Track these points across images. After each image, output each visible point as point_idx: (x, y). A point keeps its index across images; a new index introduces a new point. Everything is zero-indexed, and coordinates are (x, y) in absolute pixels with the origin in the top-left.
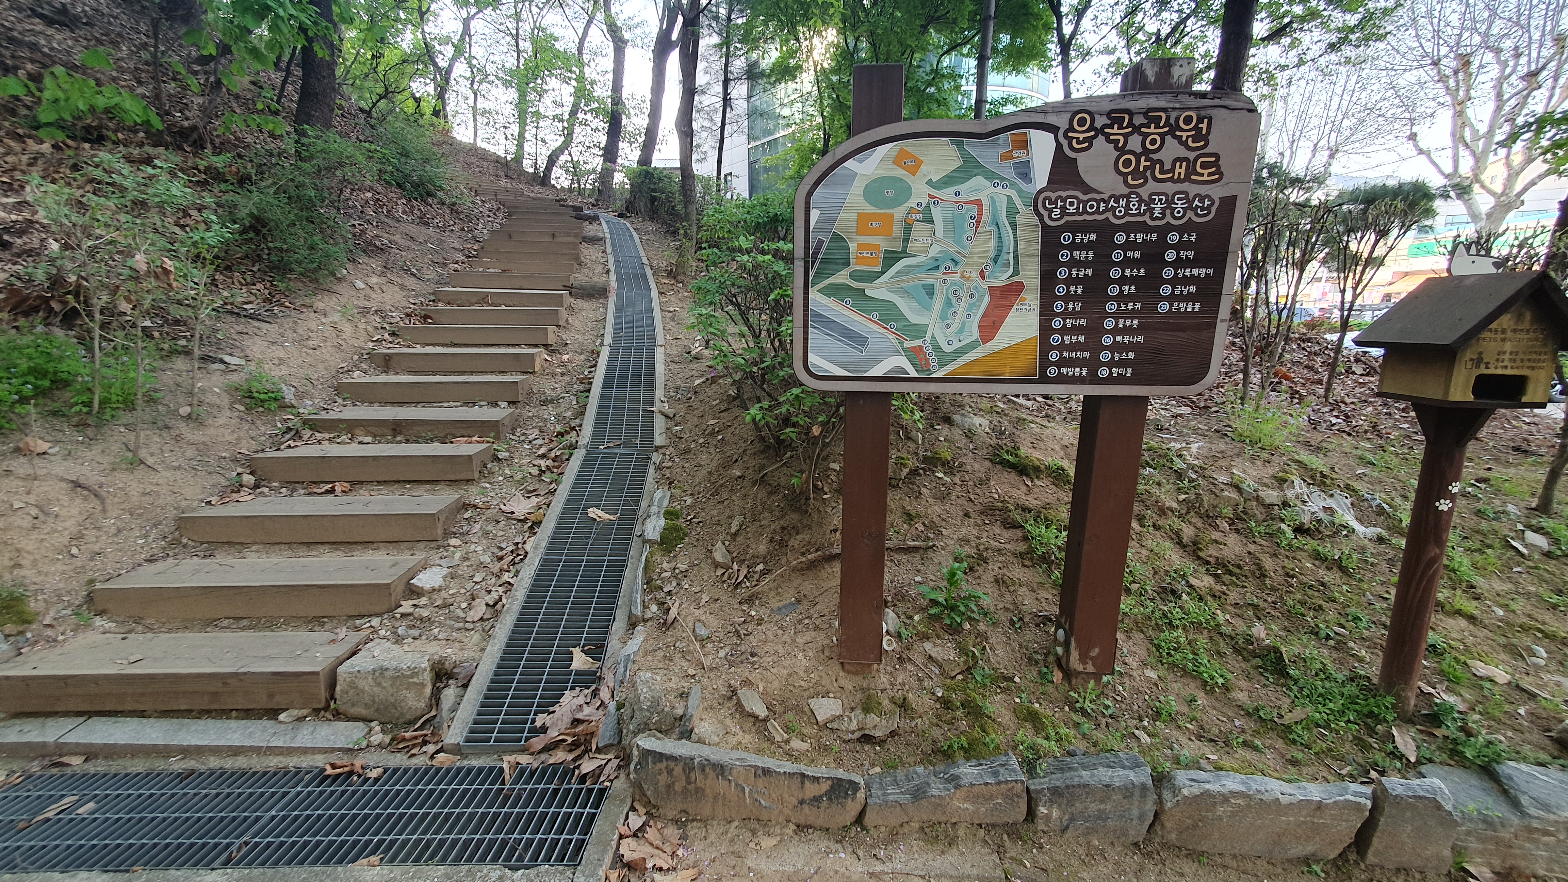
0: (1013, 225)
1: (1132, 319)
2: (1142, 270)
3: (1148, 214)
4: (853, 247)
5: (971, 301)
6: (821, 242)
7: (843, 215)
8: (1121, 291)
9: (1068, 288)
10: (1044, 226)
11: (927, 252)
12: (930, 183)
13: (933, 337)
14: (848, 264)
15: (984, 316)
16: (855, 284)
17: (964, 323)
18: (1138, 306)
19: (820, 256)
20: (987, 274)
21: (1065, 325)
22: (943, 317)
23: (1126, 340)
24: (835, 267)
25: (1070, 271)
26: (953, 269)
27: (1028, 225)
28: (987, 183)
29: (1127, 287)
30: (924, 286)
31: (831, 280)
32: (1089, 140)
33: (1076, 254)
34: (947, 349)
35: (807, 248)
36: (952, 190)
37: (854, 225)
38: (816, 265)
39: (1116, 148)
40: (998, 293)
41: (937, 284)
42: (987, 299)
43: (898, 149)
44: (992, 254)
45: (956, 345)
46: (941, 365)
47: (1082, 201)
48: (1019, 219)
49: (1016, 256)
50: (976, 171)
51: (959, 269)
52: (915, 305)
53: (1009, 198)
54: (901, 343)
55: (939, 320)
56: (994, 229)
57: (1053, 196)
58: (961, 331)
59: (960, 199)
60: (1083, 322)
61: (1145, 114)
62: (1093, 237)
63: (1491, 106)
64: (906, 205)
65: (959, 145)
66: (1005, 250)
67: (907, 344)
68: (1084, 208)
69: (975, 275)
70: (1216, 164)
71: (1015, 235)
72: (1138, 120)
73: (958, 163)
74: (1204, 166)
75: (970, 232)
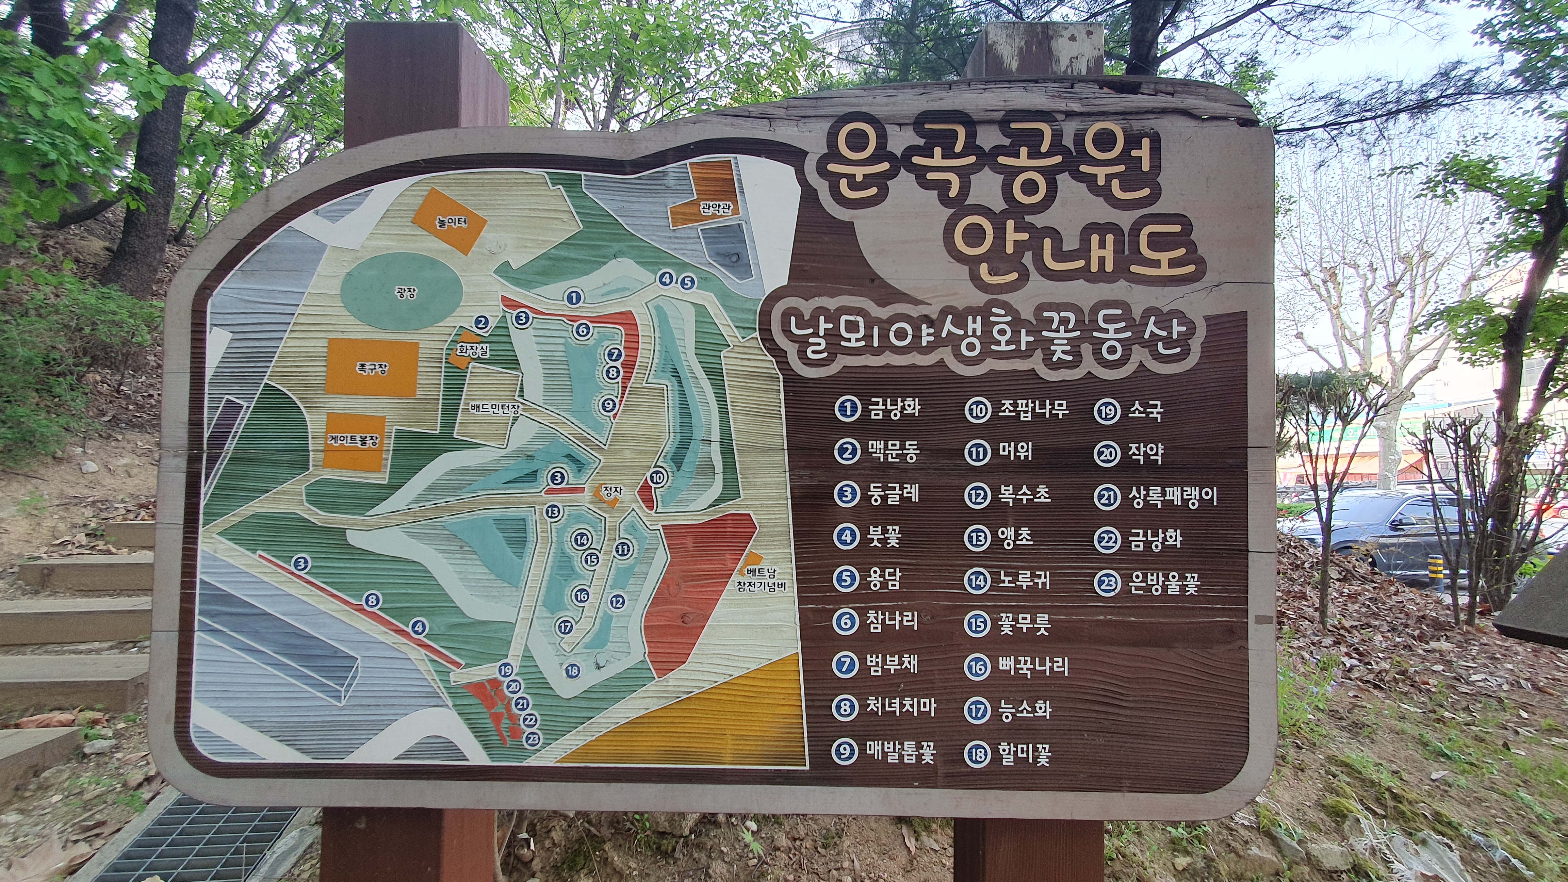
0: (715, 374)
1: (1034, 612)
2: (1042, 490)
3: (1038, 353)
4: (315, 423)
5: (621, 563)
6: (233, 409)
7: (288, 344)
8: (997, 542)
9: (865, 532)
10: (792, 381)
11: (504, 437)
12: (504, 270)
13: (528, 656)
14: (304, 466)
15: (659, 599)
16: (319, 517)
17: (608, 618)
18: (1044, 579)
19: (230, 446)
20: (658, 493)
21: (864, 626)
22: (553, 603)
23: (1025, 668)
24: (268, 471)
25: (865, 489)
26: (571, 479)
27: (753, 375)
28: (645, 275)
29: (1010, 532)
30: (500, 522)
31: (259, 506)
32: (881, 181)
33: (876, 446)
34: (566, 688)
35: (195, 424)
36: (556, 290)
37: (319, 367)
38: (220, 467)
39: (944, 200)
40: (689, 542)
41: (535, 518)
42: (662, 558)
43: (424, 190)
44: (669, 444)
45: (590, 678)
46: (553, 734)
47: (879, 321)
48: (729, 361)
49: (727, 451)
50: (616, 246)
51: (588, 481)
52: (478, 570)
53: (700, 309)
54: (444, 674)
55: (541, 611)
56: (668, 382)
57: (807, 307)
58: (600, 640)
59: (585, 309)
60: (910, 619)
61: (1004, 124)
62: (913, 406)
63: (1362, 312)
64: (449, 321)
65: (571, 185)
66: (699, 434)
67: (459, 677)
68: (884, 336)
69: (629, 496)
70: (1184, 238)
71: (721, 399)
72: (989, 138)
73: (575, 227)
74: (1158, 242)
75: (613, 390)
